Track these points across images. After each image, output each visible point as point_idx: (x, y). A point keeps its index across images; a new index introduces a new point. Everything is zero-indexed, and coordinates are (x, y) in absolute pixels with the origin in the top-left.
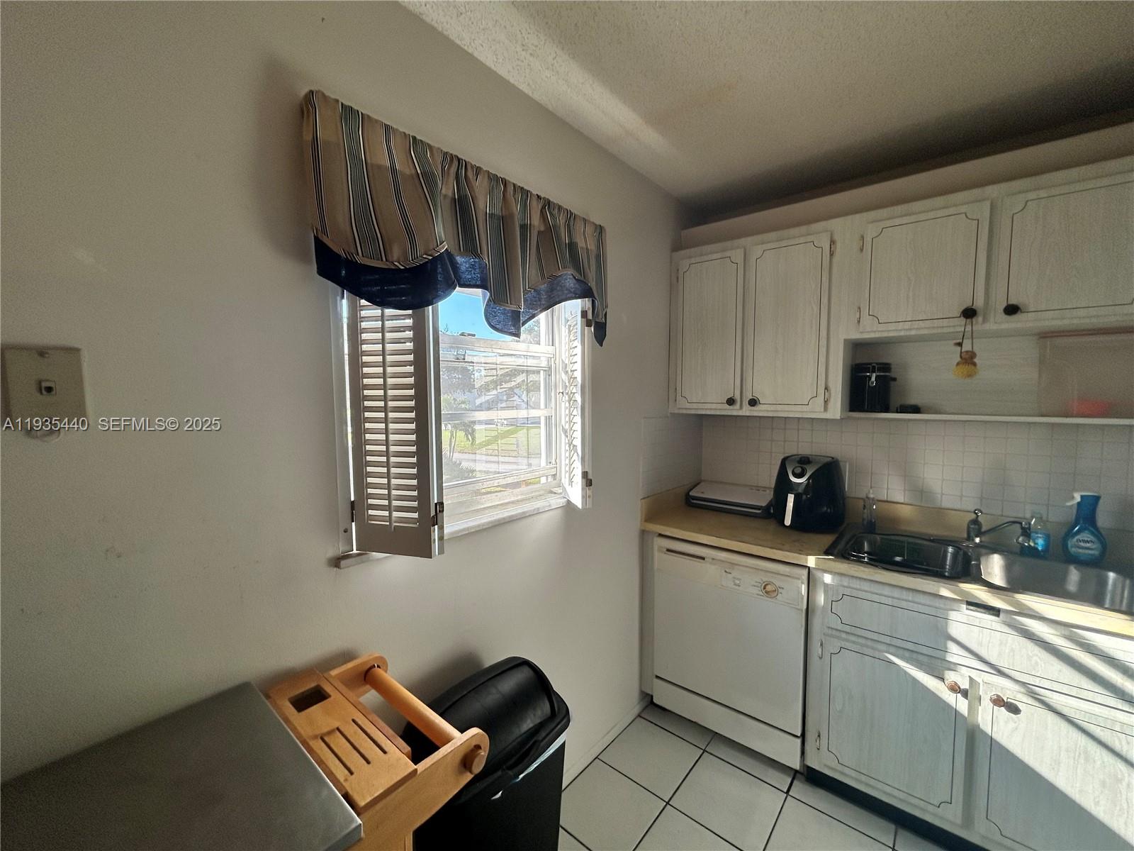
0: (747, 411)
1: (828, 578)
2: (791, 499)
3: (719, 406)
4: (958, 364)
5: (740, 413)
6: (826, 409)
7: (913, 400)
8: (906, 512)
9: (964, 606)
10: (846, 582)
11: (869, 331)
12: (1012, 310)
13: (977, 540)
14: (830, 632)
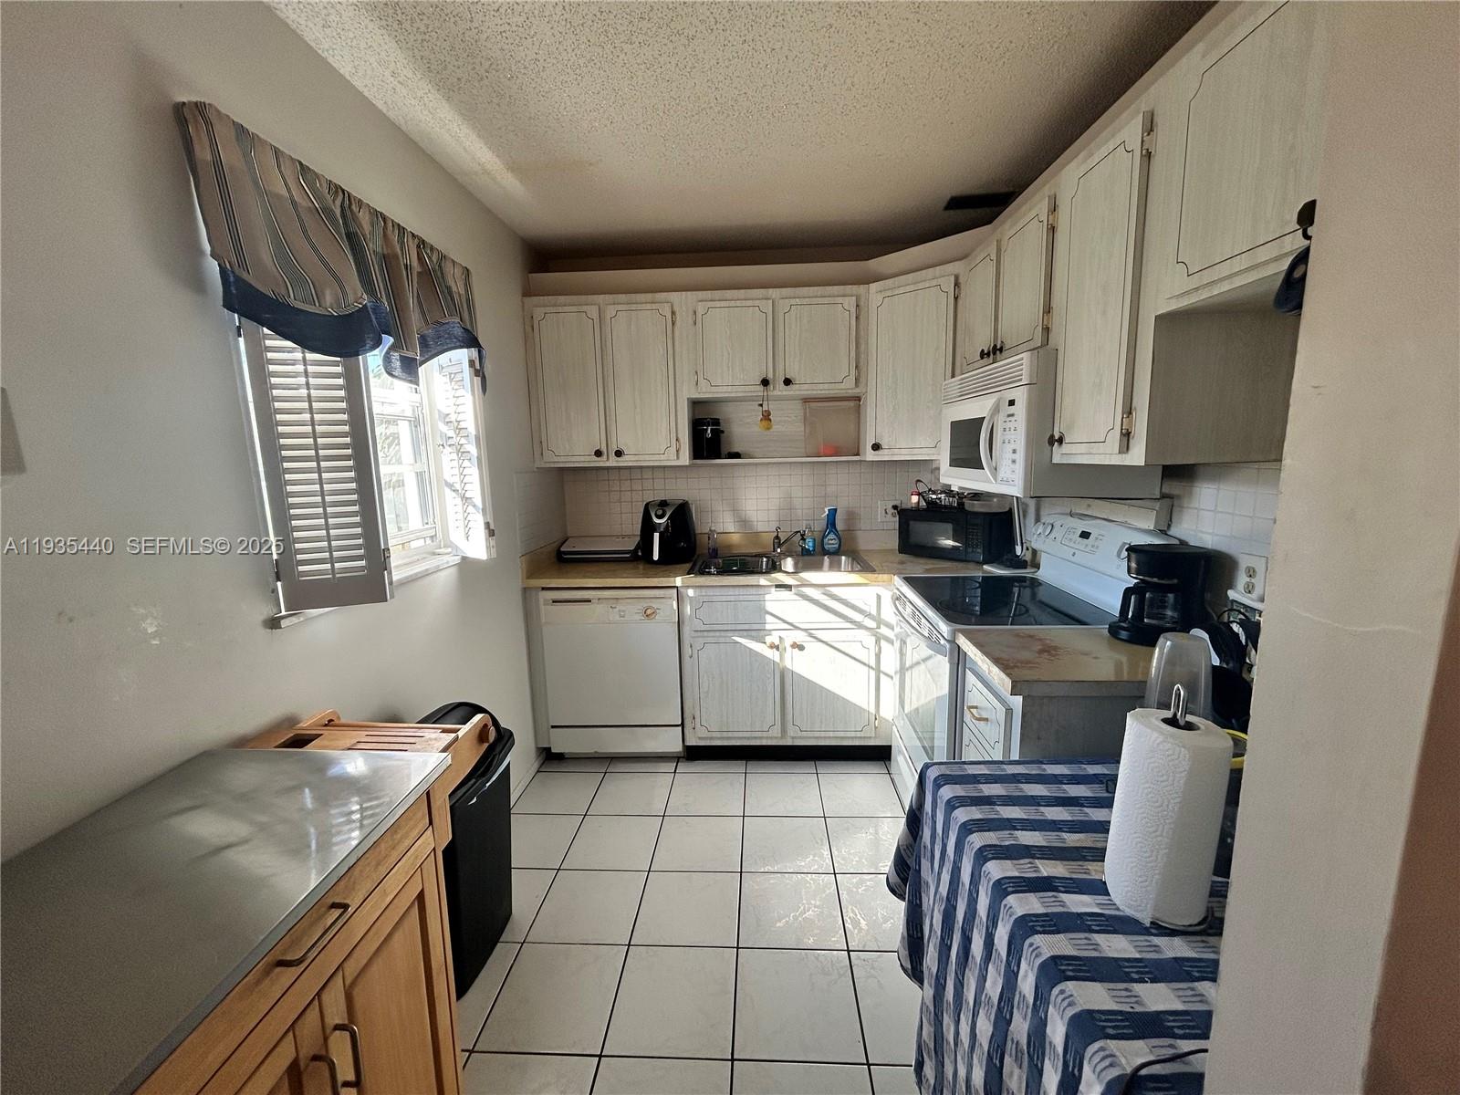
0: (613, 462)
1: (691, 592)
2: (656, 535)
3: (588, 458)
4: (761, 420)
5: (608, 464)
6: (678, 458)
7: (736, 449)
8: (735, 538)
9: (773, 589)
10: (704, 591)
11: (704, 393)
12: (787, 382)
13: (779, 550)
14: (696, 634)
